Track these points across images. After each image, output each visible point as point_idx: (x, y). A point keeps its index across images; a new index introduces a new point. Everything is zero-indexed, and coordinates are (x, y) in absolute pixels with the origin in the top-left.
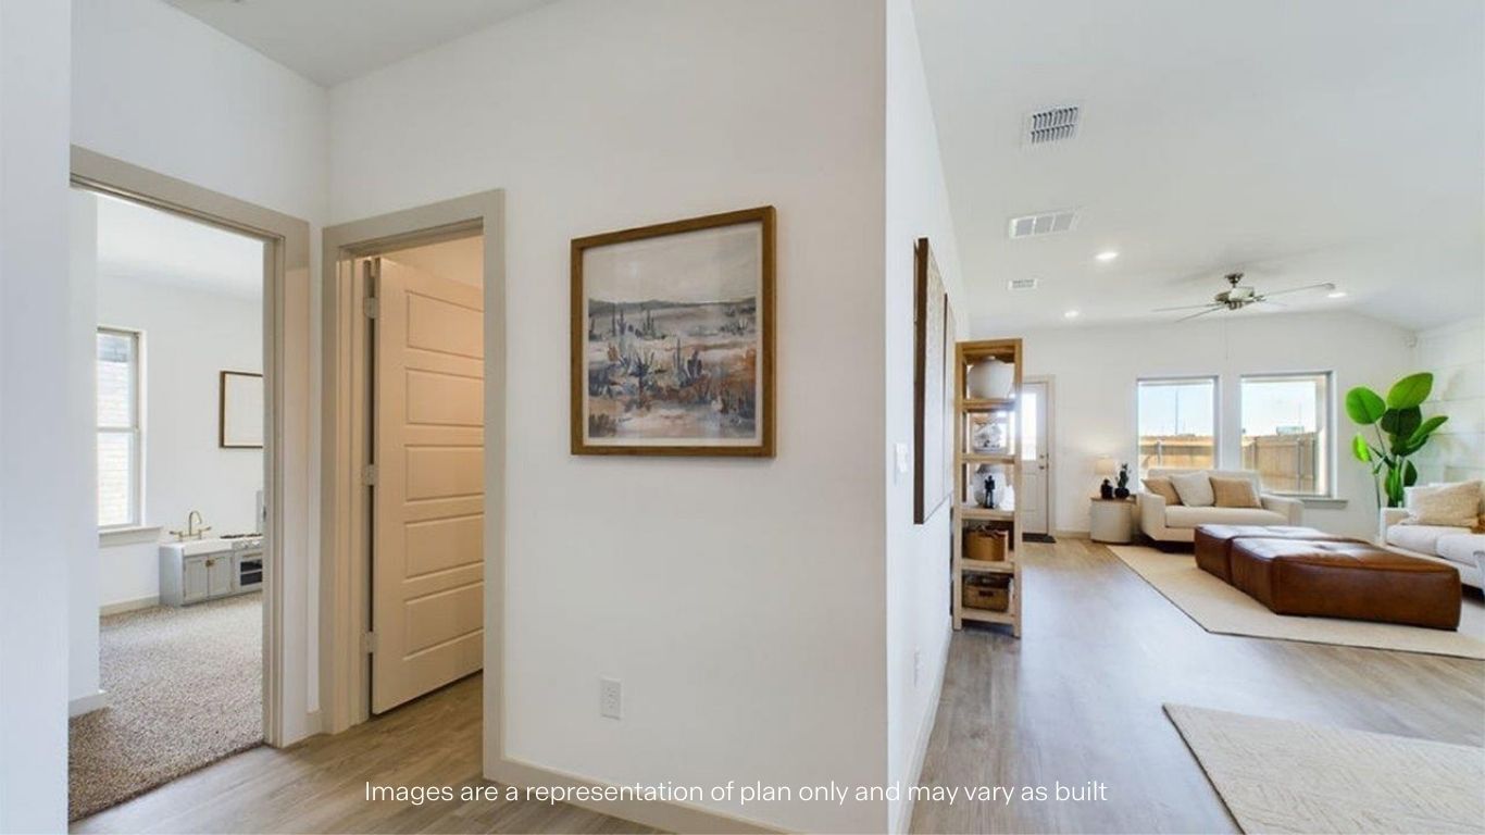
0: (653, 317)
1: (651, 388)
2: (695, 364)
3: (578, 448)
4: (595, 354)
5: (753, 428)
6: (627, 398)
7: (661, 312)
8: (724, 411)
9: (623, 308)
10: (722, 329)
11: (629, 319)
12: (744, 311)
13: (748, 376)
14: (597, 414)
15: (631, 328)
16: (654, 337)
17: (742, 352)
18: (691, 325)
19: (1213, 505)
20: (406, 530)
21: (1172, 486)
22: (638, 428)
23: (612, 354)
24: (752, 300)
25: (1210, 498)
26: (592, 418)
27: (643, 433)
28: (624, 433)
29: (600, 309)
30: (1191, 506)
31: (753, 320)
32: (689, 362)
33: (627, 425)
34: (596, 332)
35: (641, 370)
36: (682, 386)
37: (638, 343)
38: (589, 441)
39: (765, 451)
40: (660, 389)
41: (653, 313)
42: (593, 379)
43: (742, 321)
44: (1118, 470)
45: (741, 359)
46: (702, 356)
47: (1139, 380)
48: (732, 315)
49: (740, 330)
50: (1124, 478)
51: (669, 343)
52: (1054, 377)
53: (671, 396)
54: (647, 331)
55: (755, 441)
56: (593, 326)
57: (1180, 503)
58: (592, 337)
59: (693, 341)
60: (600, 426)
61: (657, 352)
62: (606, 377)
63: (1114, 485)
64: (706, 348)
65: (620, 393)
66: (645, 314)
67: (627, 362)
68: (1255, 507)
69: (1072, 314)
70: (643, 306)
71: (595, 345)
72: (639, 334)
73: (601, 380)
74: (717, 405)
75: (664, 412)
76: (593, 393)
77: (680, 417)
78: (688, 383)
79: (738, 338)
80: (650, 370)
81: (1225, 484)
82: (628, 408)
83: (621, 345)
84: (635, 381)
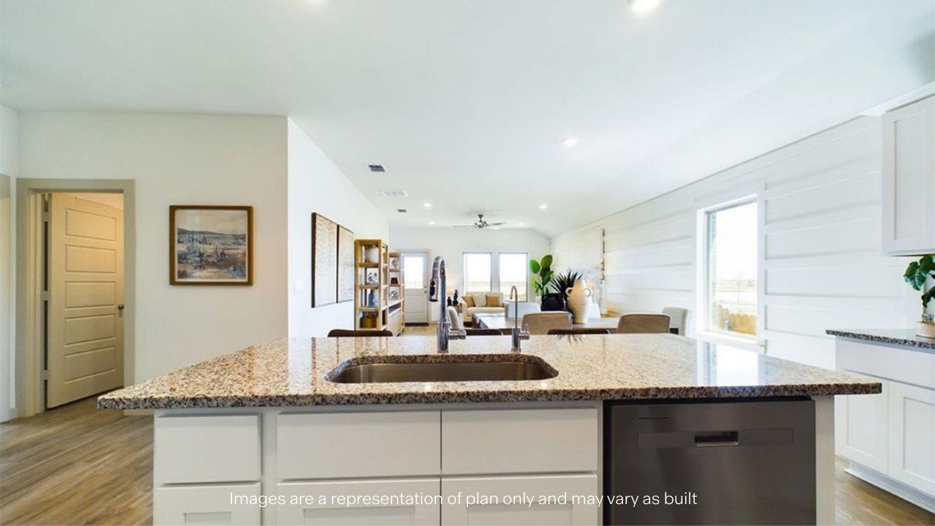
0: (205, 237)
1: (206, 262)
2: (222, 254)
3: (173, 282)
4: (179, 248)
5: (245, 276)
6: (195, 265)
7: (208, 235)
8: (234, 270)
9: (193, 233)
10: (234, 243)
11: (196, 236)
12: (241, 238)
13: (242, 259)
14: (181, 270)
15: (196, 240)
16: (206, 244)
17: (240, 251)
18: (221, 241)
19: (486, 306)
20: (66, 322)
21: (472, 299)
22: (199, 275)
23: (189, 249)
24: (245, 235)
25: (485, 304)
26: (179, 272)
27: (200, 277)
28: (193, 277)
29: (182, 232)
30: (479, 307)
31: (245, 241)
32: (221, 254)
33: (195, 274)
34: (181, 240)
35: (201, 255)
36: (218, 261)
37: (199, 245)
38: (178, 280)
39: (249, 283)
40: (209, 262)
41: (206, 236)
42: (180, 257)
43: (241, 241)
44: (454, 292)
45: (241, 254)
46: (226, 252)
47: (464, 253)
48: (237, 239)
49: (240, 244)
50: (456, 296)
51: (212, 246)
52: (430, 250)
53: (213, 265)
54: (204, 241)
55: (246, 280)
56: (180, 237)
57: (474, 306)
58: (179, 242)
59: (222, 247)
60: (182, 275)
61: (208, 249)
62: (185, 257)
63: (452, 299)
64: (228, 249)
65: (191, 263)
66: (202, 236)
67: (195, 252)
68: (500, 306)
69: (432, 223)
70: (201, 233)
71: (180, 245)
72: (200, 242)
73: (183, 258)
74: (232, 268)
75: (210, 270)
76: (179, 262)
77: (217, 272)
78: (221, 260)
79: (239, 247)
80: (205, 255)
81: (490, 297)
82: (195, 268)
83: (192, 245)
84: (198, 259)
